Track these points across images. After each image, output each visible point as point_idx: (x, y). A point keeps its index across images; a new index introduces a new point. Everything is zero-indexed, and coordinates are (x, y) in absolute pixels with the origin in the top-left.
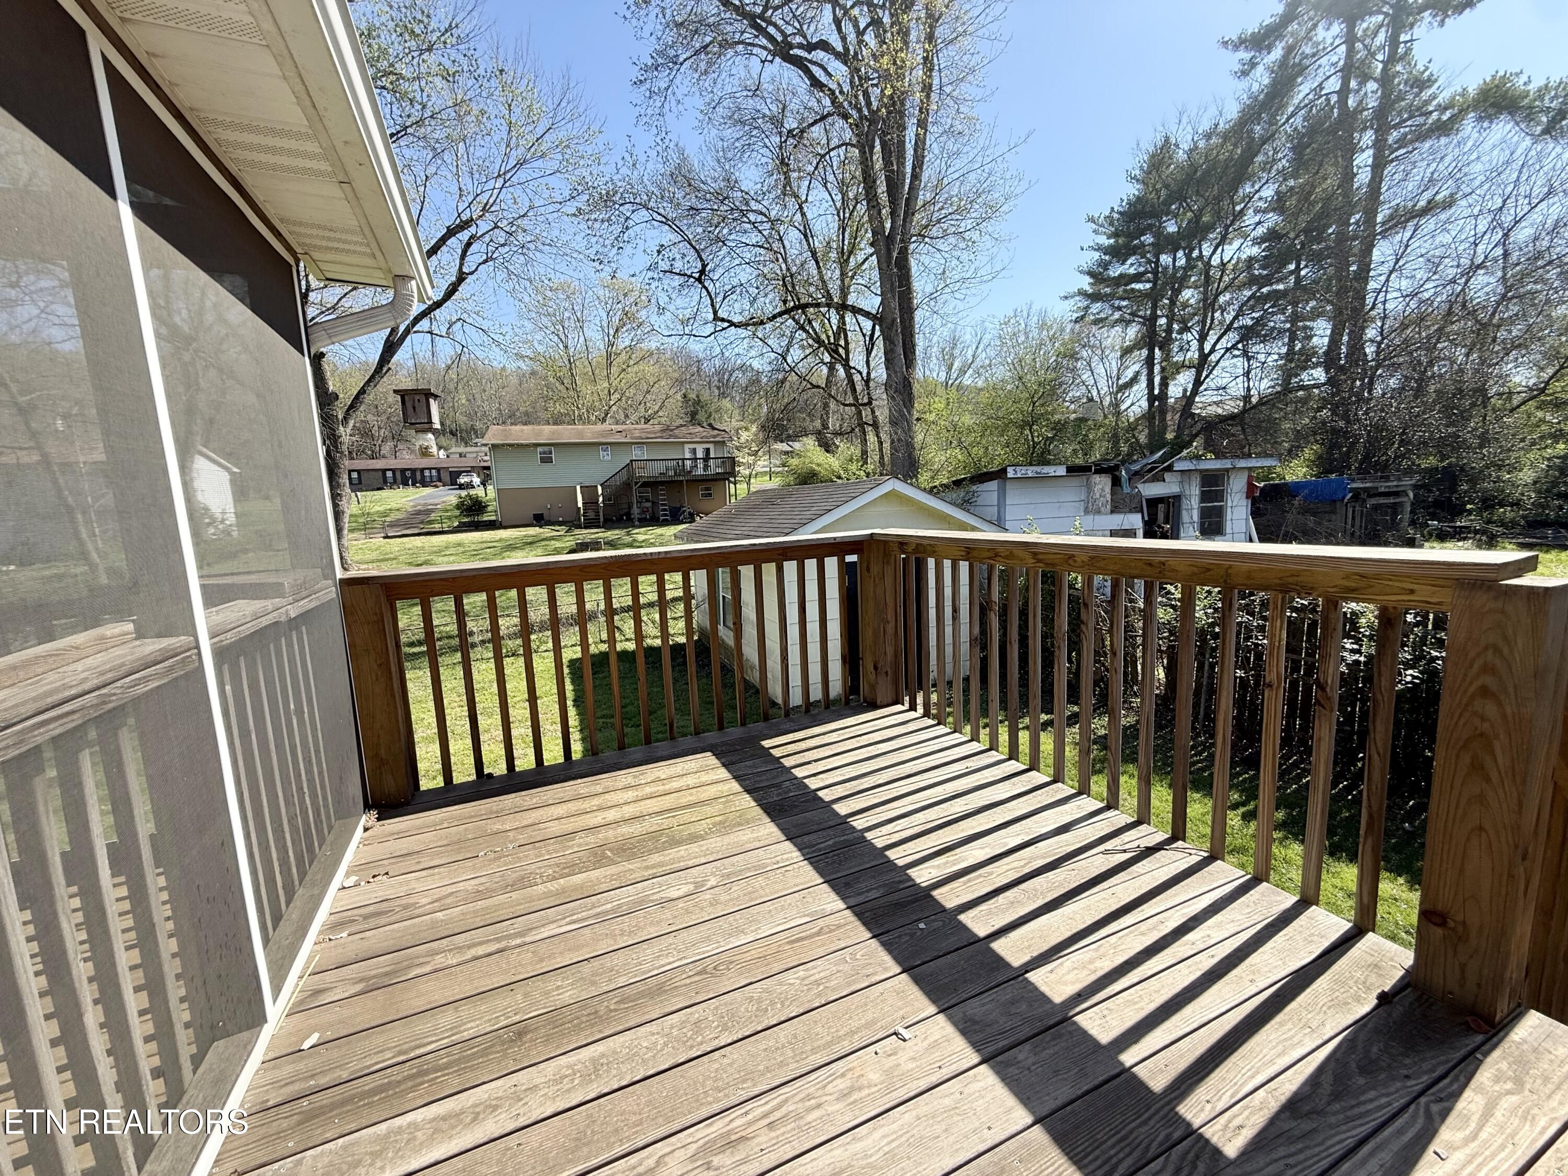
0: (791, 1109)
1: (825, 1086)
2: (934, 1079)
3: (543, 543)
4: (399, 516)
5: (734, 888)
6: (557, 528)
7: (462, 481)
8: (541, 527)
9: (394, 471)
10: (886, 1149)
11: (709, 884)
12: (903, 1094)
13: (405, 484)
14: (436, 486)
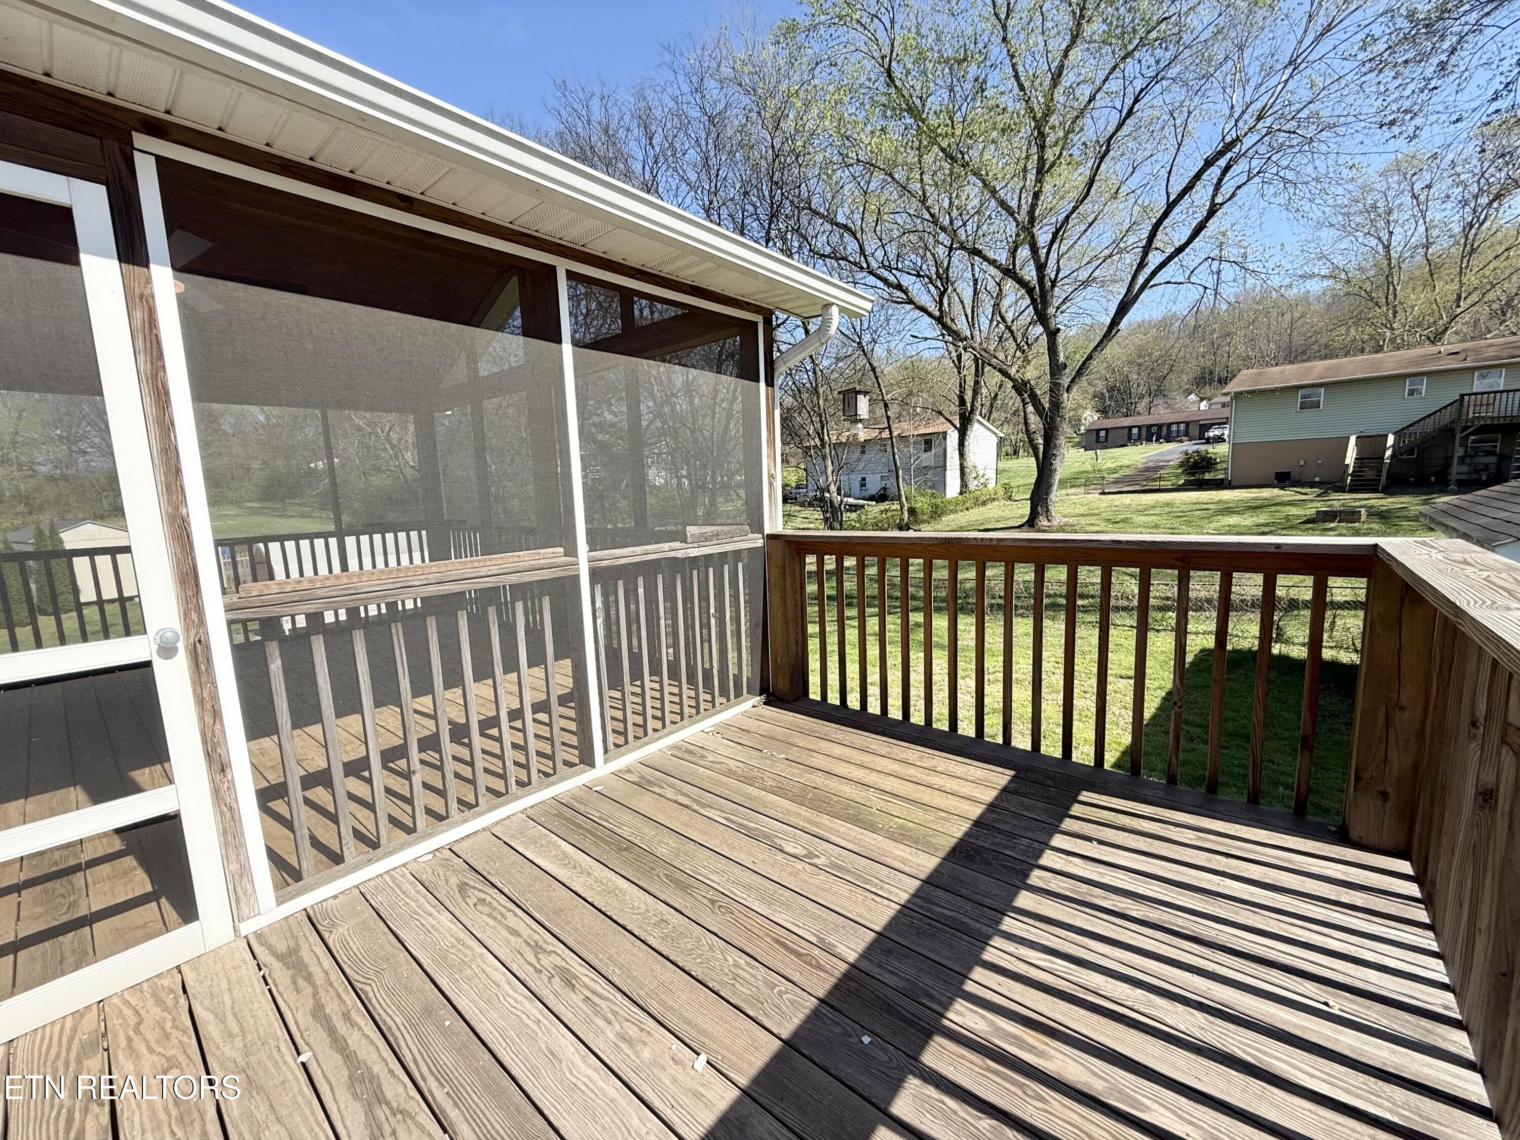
0: (603, 1006)
1: (628, 1021)
2: (657, 1104)
3: (1274, 508)
4: (1128, 472)
5: (821, 877)
6: (1308, 490)
7: (1211, 434)
8: (1282, 488)
9: (1140, 427)
10: (579, 1083)
11: (816, 861)
12: (634, 1081)
13: (1149, 440)
14: (1181, 441)
